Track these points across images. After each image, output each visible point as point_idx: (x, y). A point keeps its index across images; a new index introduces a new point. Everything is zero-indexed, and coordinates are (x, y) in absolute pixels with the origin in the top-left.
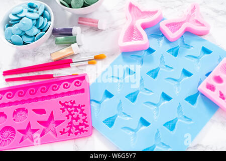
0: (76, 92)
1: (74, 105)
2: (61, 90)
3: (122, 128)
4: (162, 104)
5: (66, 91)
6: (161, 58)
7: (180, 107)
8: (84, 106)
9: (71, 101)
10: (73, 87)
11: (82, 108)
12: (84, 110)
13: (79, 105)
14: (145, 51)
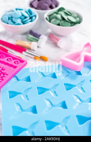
0: (11, 66)
1: (2, 71)
2: (5, 60)
3: (16, 103)
4: (58, 108)
5: (6, 61)
6: (82, 81)
7: (68, 117)
8: (7, 75)
9: (3, 68)
10: (12, 62)
11: (5, 75)
12: (5, 77)
13: (5, 73)
14: (75, 71)
